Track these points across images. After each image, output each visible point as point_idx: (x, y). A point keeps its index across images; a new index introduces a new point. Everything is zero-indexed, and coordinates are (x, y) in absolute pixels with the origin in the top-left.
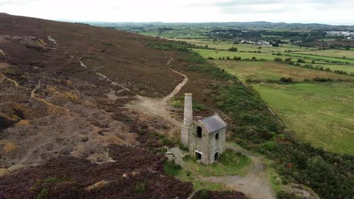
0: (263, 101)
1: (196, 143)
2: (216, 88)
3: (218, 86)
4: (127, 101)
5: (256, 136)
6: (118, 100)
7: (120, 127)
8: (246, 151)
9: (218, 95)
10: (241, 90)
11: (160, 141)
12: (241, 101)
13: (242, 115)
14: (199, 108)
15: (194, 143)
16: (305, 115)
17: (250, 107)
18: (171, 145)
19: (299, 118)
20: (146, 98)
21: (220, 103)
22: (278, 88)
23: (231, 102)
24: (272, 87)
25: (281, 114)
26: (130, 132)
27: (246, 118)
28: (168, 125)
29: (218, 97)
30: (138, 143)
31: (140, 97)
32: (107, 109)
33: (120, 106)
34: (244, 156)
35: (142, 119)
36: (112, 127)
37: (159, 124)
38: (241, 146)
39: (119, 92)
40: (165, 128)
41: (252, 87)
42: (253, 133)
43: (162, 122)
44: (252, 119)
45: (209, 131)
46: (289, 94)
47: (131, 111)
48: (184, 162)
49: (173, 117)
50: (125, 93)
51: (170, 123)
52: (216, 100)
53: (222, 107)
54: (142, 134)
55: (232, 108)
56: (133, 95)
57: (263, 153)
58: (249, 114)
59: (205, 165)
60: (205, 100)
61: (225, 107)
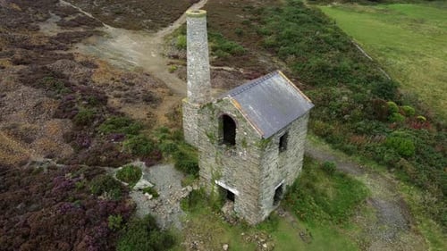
0: (345, 35)
1: (220, 163)
2: (259, 12)
3: (262, 9)
4: (80, 38)
5: (357, 112)
6: (60, 37)
7: (30, 103)
8: (343, 157)
9: (264, 23)
10: (303, 15)
11: (125, 146)
12: (307, 34)
13: (314, 61)
14: (228, 50)
15: (212, 161)
16: (425, 59)
17: (325, 46)
18: (153, 157)
19: (417, 64)
20: (122, 31)
21: (269, 40)
22: (361, 12)
23: (290, 37)
24: (353, 10)
25: (381, 58)
26: (56, 116)
27: (323, 69)
28: (157, 92)
29: (263, 28)
30: (68, 150)
31: (110, 29)
32: (18, 57)
33: (61, 48)
34: (343, 176)
35: (98, 79)
36: (10, 105)
37: (137, 89)
38: (329, 142)
39: (67, 19)
40: (149, 100)
41: (319, 10)
42: (352, 108)
43: (146, 86)
44: (335, 69)
45: (259, 133)
46: (384, 21)
47: (79, 59)
48: (185, 214)
49: (172, 71)
50: (80, 22)
51: (163, 85)
52: (261, 35)
53: (272, 46)
54: (83, 123)
55: (293, 49)
56: (95, 25)
57: (390, 165)
58: (327, 59)
59: (245, 226)
60: (240, 34)
61: (278, 46)
